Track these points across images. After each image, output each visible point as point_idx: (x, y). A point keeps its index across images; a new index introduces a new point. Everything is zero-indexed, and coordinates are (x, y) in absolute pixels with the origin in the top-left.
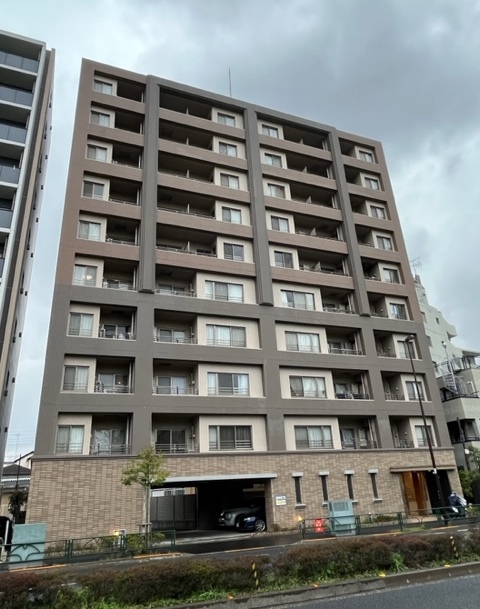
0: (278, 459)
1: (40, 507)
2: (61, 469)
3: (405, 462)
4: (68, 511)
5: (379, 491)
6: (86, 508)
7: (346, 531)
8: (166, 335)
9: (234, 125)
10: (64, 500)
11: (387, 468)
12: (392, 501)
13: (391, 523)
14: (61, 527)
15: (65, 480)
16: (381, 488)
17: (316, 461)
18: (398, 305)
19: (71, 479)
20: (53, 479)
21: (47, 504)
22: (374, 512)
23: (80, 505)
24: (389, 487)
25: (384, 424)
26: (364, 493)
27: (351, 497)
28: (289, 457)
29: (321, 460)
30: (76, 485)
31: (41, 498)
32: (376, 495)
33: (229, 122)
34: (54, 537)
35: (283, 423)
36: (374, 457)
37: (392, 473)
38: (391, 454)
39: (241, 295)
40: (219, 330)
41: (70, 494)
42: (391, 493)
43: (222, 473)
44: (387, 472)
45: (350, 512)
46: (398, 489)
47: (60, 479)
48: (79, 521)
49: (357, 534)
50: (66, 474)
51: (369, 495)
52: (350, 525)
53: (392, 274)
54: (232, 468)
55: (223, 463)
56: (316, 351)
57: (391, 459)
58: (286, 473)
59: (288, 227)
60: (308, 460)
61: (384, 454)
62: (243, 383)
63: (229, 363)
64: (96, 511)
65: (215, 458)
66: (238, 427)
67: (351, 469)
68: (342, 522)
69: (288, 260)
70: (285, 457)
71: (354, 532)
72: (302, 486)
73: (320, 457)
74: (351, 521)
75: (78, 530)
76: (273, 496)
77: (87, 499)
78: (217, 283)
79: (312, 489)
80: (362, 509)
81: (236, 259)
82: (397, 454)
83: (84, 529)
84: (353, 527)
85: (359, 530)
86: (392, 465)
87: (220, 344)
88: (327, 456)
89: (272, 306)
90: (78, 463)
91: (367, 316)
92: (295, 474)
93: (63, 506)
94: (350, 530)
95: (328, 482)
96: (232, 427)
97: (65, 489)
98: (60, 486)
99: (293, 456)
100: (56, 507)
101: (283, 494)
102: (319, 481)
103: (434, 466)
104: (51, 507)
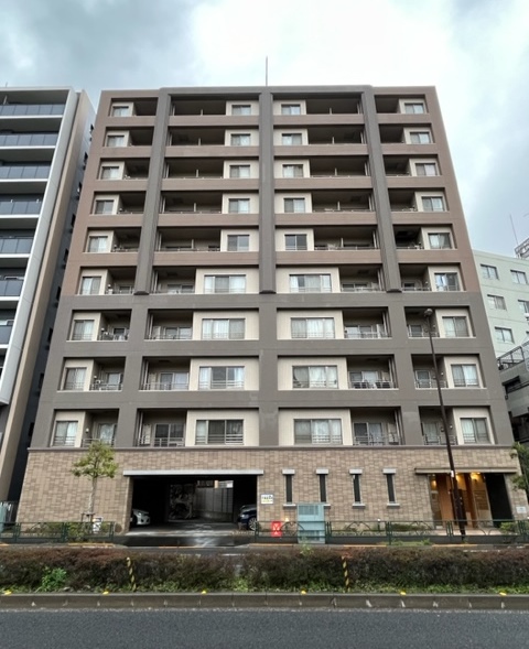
0: (267, 455)
1: (31, 492)
2: (51, 459)
3: (438, 462)
4: (54, 498)
5: (396, 495)
6: (69, 495)
7: (312, 538)
8: (171, 333)
9: (251, 112)
10: (52, 487)
11: (411, 468)
12: (416, 507)
13: (407, 533)
14: (47, 511)
15: (54, 469)
16: (400, 491)
17: (314, 458)
18: (448, 275)
19: (59, 468)
20: (45, 468)
21: (38, 490)
22: (387, 519)
23: (65, 491)
24: (410, 491)
25: (410, 417)
26: (375, 495)
27: (323, 499)
28: (281, 453)
29: (322, 457)
30: (63, 474)
31: (33, 484)
32: (392, 498)
33: (245, 112)
34: (41, 520)
35: (277, 417)
36: (393, 455)
37: (418, 474)
38: (417, 452)
39: (244, 285)
40: (217, 323)
41: (57, 482)
42: (414, 498)
43: (204, 468)
44: (411, 474)
45: (320, 517)
46: (425, 494)
47: (49, 469)
48: (62, 507)
49: (326, 543)
50: (55, 464)
51: (383, 500)
52: (318, 531)
53: (443, 238)
54: (215, 462)
55: (205, 458)
56: (330, 337)
57: (418, 458)
58: (277, 470)
59: (305, 207)
60: (305, 457)
61: (408, 452)
62: (240, 376)
63: (225, 356)
64: (78, 499)
65: (197, 453)
66: (229, 421)
67: (359, 468)
68: (307, 527)
69: (302, 241)
70: (276, 452)
71: (322, 541)
72: (294, 485)
73: (319, 454)
74: (320, 527)
75: (61, 515)
76: (258, 494)
77: (71, 487)
78: (217, 276)
79: (306, 488)
80: (371, 514)
81: (240, 249)
82: (427, 452)
83: (66, 514)
84: (321, 534)
85: (329, 538)
86: (419, 465)
87: (217, 338)
88: (328, 453)
89: (273, 293)
90: (67, 454)
91: (398, 291)
92: (286, 471)
93: (50, 492)
94: (318, 538)
95: (328, 481)
96: (222, 421)
97: (53, 477)
98: (49, 475)
99: (286, 453)
100: (45, 493)
101: (270, 493)
102: (317, 481)
103: (452, 468)
104: (40, 493)
